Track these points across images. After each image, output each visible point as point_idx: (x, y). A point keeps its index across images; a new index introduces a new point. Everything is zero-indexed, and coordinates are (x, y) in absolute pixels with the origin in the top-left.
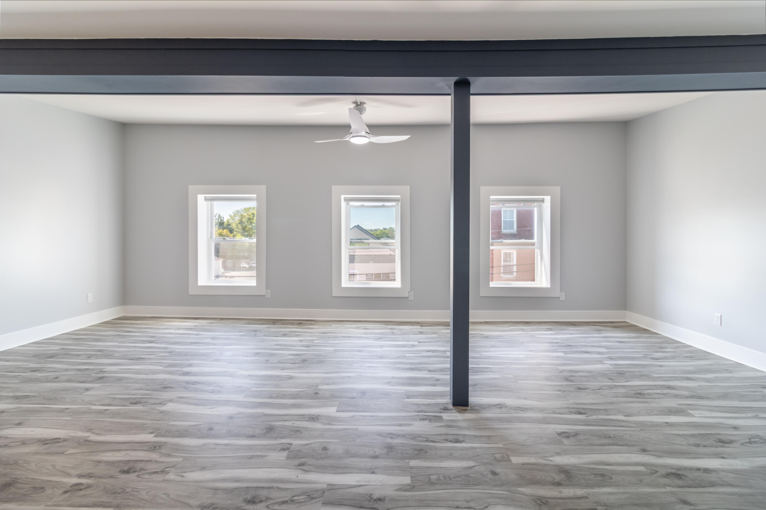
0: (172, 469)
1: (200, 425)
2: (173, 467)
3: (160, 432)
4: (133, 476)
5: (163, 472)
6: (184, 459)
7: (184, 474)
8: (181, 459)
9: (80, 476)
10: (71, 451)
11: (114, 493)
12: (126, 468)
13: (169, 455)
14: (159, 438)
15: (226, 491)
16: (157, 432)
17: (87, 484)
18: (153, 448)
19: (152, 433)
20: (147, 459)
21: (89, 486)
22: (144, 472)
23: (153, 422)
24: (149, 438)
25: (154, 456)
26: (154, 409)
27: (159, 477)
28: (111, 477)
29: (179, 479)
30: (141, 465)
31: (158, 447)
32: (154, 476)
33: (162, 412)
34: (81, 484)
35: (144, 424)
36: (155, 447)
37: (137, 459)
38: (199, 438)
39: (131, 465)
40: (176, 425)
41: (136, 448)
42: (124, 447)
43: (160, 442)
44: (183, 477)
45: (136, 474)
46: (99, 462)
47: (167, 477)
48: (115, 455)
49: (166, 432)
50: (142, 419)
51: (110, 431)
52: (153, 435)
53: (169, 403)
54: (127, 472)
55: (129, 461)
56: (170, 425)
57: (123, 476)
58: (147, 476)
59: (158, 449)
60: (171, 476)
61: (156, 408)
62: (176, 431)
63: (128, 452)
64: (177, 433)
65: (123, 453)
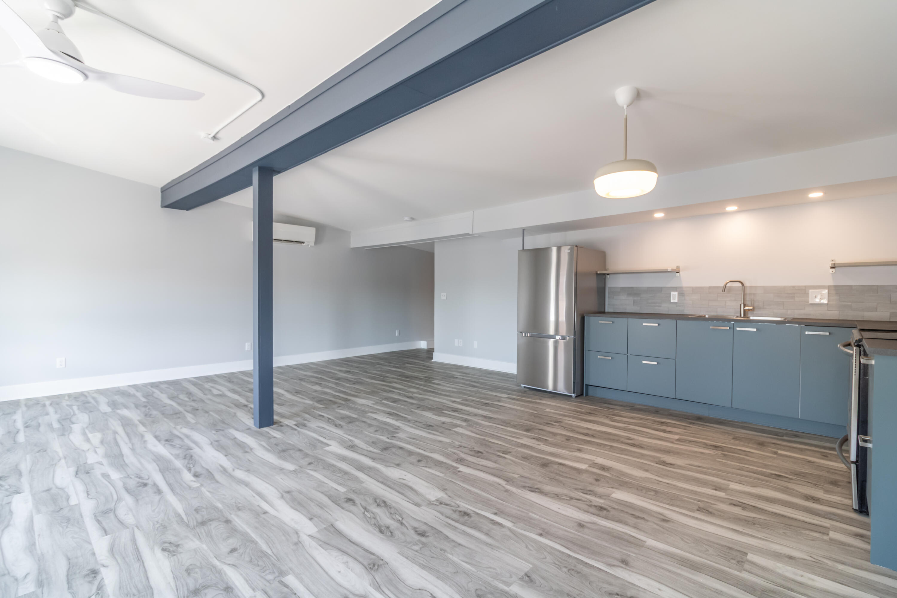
0: (455, 446)
1: (423, 467)
2: (454, 447)
3: (453, 470)
4: (477, 449)
5: (461, 446)
6: (447, 448)
7: (451, 442)
8: (449, 449)
9: (505, 458)
10: (516, 476)
11: (486, 445)
12: (480, 454)
13: (454, 453)
14: (456, 466)
15: (438, 431)
16: (456, 472)
17: (500, 453)
18: (462, 460)
19: (459, 471)
20: (467, 455)
21: (499, 451)
22: (470, 449)
23: (455, 482)
24: (462, 468)
25: (463, 455)
26: (450, 496)
27: (463, 445)
28: (488, 452)
29: (454, 441)
30: (471, 453)
31: (459, 460)
32: (466, 446)
33: (444, 490)
34: (503, 453)
35: (463, 481)
36: (460, 461)
37: (473, 457)
38: (431, 458)
39: (477, 455)
40: (440, 472)
41: (472, 463)
42: (480, 468)
43: (456, 462)
44: (452, 441)
45: (474, 450)
46: (495, 462)
47: (460, 444)
48: (486, 463)
49: (449, 469)
50: (463, 488)
51: (490, 484)
52: (459, 469)
53: (433, 501)
54: (479, 452)
55: (478, 457)
56: (444, 474)
57: (481, 451)
58: (470, 447)
59: (459, 459)
60: (457, 443)
61: (449, 497)
62: (443, 467)
63: (477, 463)
64: (443, 466)
65: (480, 463)
